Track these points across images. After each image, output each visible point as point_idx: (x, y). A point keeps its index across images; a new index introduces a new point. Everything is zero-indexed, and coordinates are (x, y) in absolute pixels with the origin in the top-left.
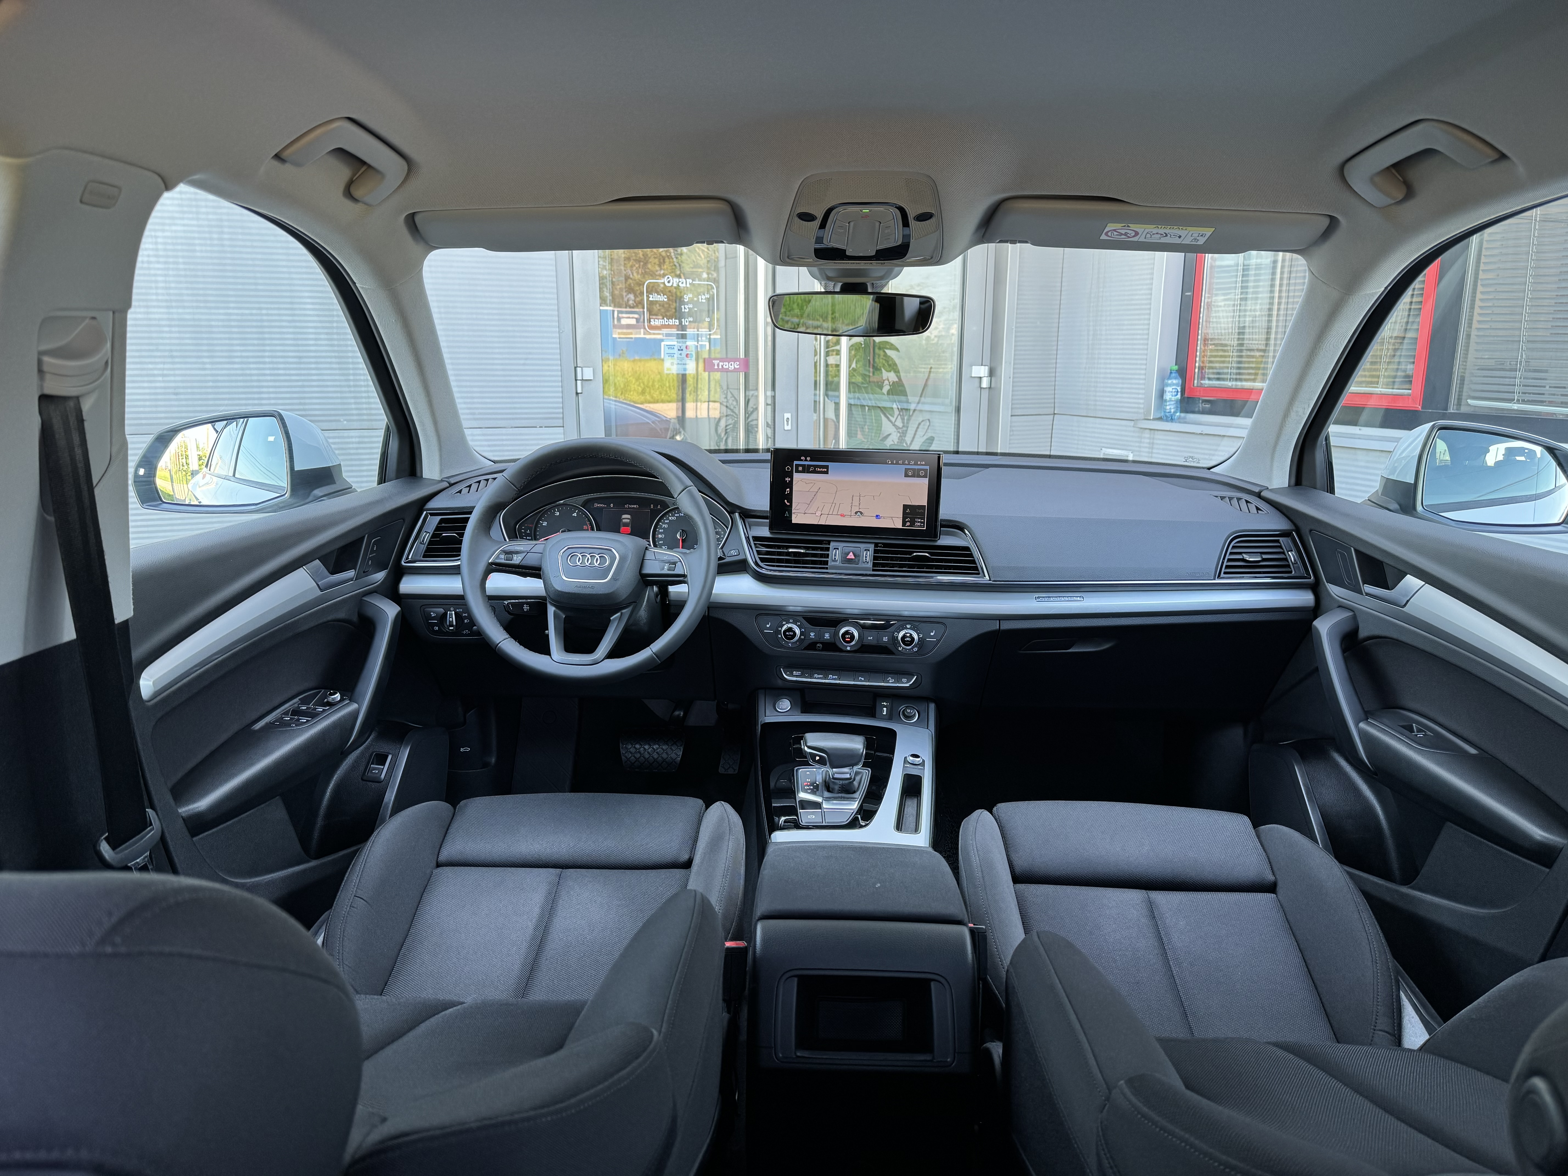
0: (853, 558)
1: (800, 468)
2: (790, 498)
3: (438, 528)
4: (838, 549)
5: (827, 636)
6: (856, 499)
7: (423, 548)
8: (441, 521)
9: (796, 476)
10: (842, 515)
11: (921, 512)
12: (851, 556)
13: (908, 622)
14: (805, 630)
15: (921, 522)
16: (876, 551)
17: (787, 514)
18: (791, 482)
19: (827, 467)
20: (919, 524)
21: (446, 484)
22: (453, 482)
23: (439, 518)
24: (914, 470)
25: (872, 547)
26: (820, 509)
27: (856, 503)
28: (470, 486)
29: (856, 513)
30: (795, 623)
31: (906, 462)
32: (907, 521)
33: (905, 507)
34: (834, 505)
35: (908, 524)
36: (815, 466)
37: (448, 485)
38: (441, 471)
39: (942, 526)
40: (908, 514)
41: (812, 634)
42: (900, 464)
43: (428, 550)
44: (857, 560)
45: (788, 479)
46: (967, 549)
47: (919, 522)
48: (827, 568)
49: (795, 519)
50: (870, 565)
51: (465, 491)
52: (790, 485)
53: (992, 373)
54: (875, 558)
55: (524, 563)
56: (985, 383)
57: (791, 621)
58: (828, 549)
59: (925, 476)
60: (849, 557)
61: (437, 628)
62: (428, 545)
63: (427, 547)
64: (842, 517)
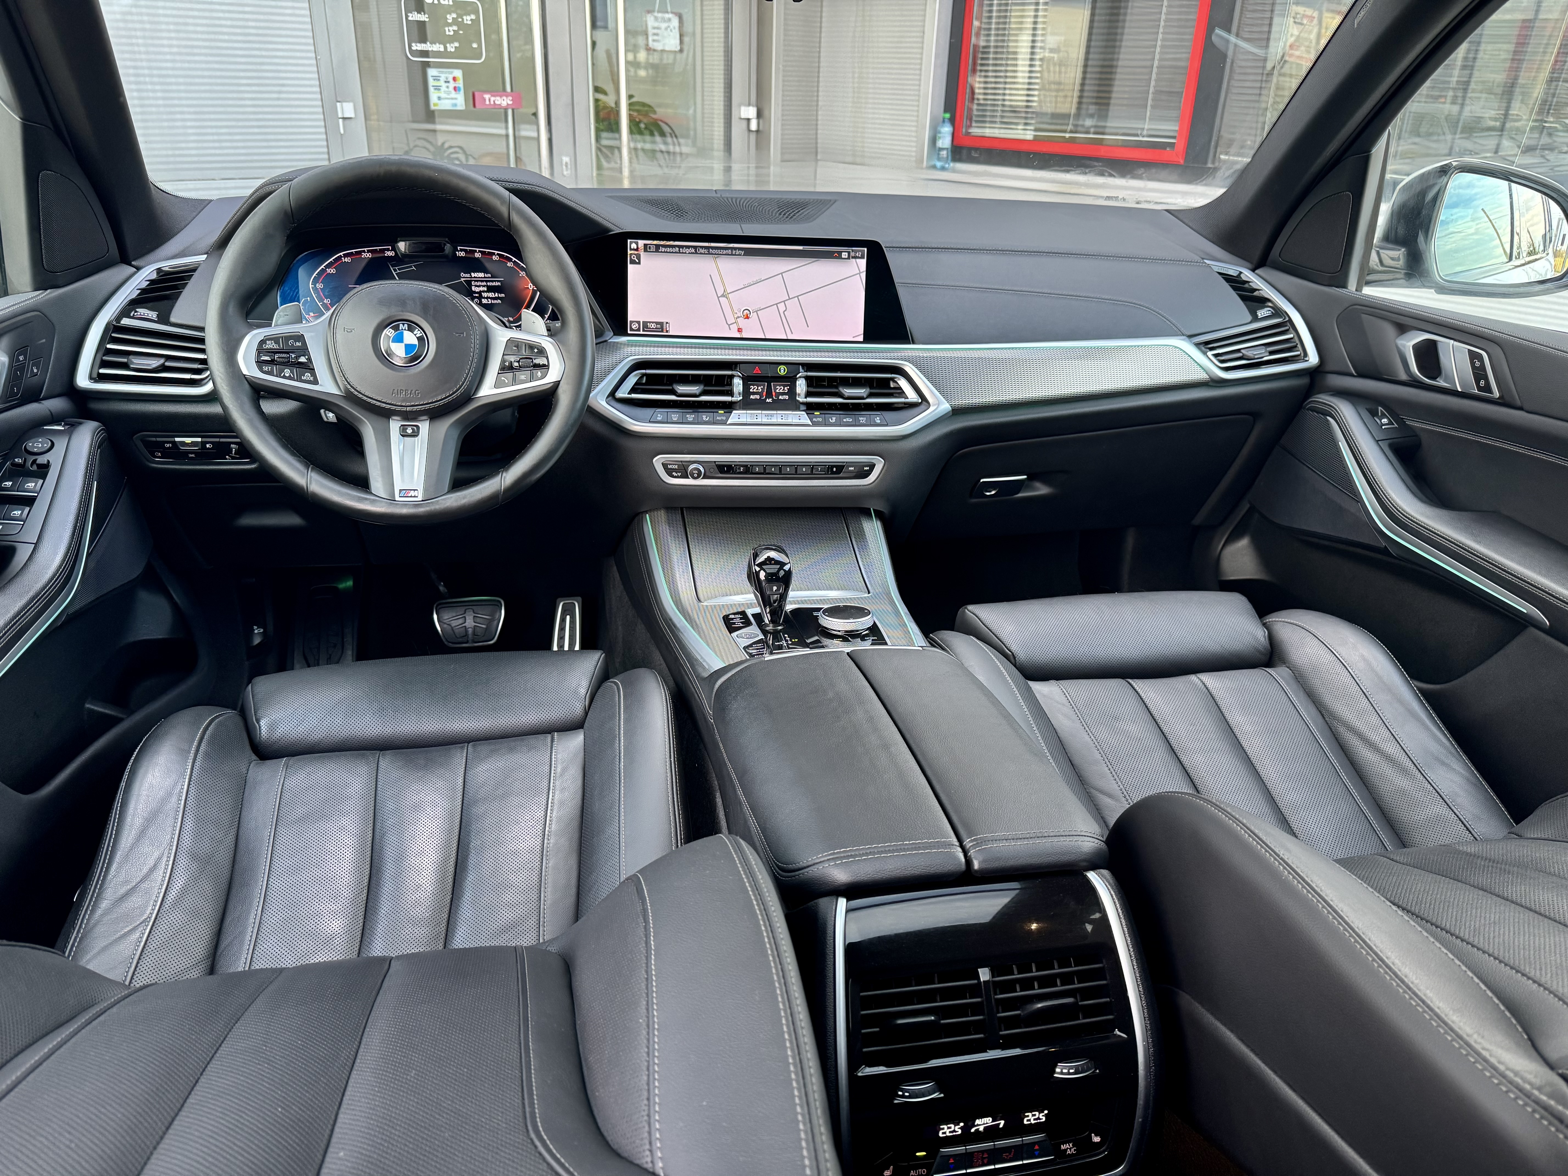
53: (759, 115)
56: (754, 126)
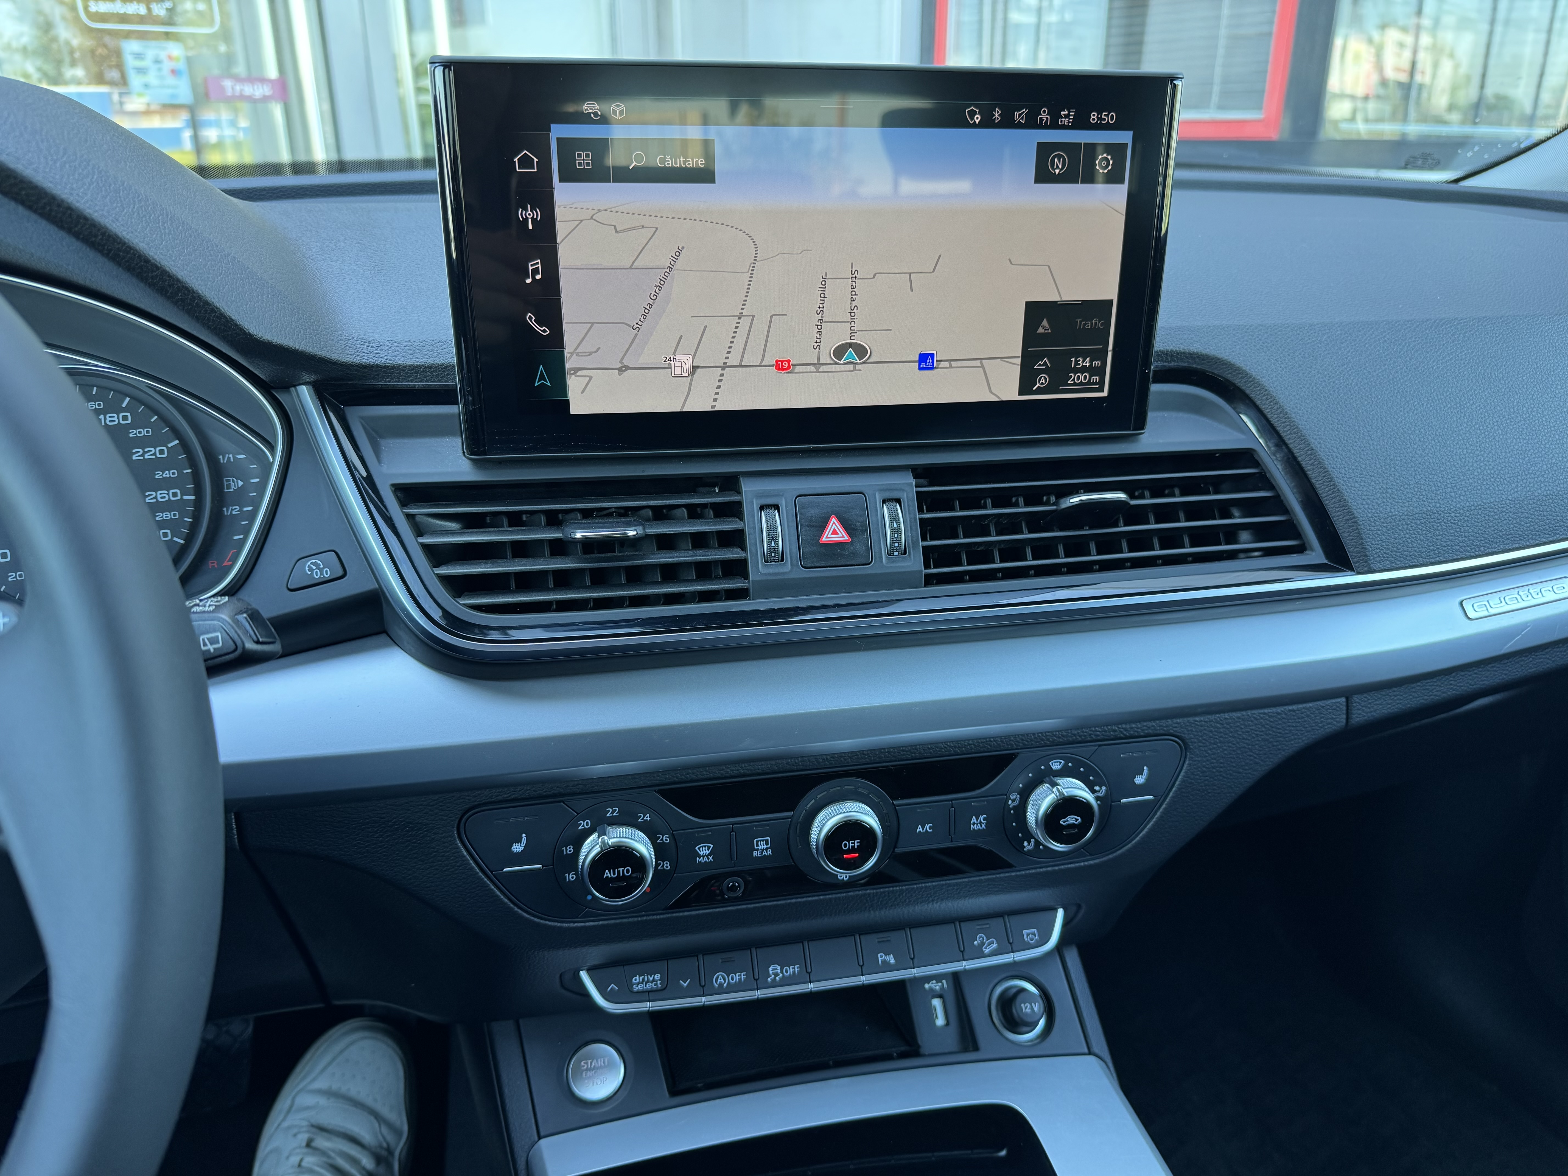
1: (583, 161)
2: (547, 300)
4: (776, 507)
5: (762, 847)
6: (838, 291)
9: (570, 200)
10: (782, 366)
11: (1094, 330)
13: (1055, 749)
14: (673, 837)
15: (1092, 371)
16: (925, 501)
17: (542, 379)
18: (548, 226)
19: (706, 149)
20: (1082, 377)
24: (1071, 149)
25: (908, 487)
26: (688, 345)
27: (837, 305)
29: (840, 352)
30: (627, 820)
31: (1044, 116)
32: (1041, 371)
33: (1034, 311)
34: (745, 322)
35: (1043, 380)
40: (1044, 339)
41: (704, 851)
42: (1020, 126)
44: (859, 547)
45: (529, 216)
46: (1245, 456)
47: (1083, 370)
48: (741, 594)
49: (585, 398)
50: (915, 563)
52: (544, 243)
54: (928, 529)
57: (612, 812)
58: (734, 510)
59: (1114, 178)
60: (827, 537)
64: (783, 375)
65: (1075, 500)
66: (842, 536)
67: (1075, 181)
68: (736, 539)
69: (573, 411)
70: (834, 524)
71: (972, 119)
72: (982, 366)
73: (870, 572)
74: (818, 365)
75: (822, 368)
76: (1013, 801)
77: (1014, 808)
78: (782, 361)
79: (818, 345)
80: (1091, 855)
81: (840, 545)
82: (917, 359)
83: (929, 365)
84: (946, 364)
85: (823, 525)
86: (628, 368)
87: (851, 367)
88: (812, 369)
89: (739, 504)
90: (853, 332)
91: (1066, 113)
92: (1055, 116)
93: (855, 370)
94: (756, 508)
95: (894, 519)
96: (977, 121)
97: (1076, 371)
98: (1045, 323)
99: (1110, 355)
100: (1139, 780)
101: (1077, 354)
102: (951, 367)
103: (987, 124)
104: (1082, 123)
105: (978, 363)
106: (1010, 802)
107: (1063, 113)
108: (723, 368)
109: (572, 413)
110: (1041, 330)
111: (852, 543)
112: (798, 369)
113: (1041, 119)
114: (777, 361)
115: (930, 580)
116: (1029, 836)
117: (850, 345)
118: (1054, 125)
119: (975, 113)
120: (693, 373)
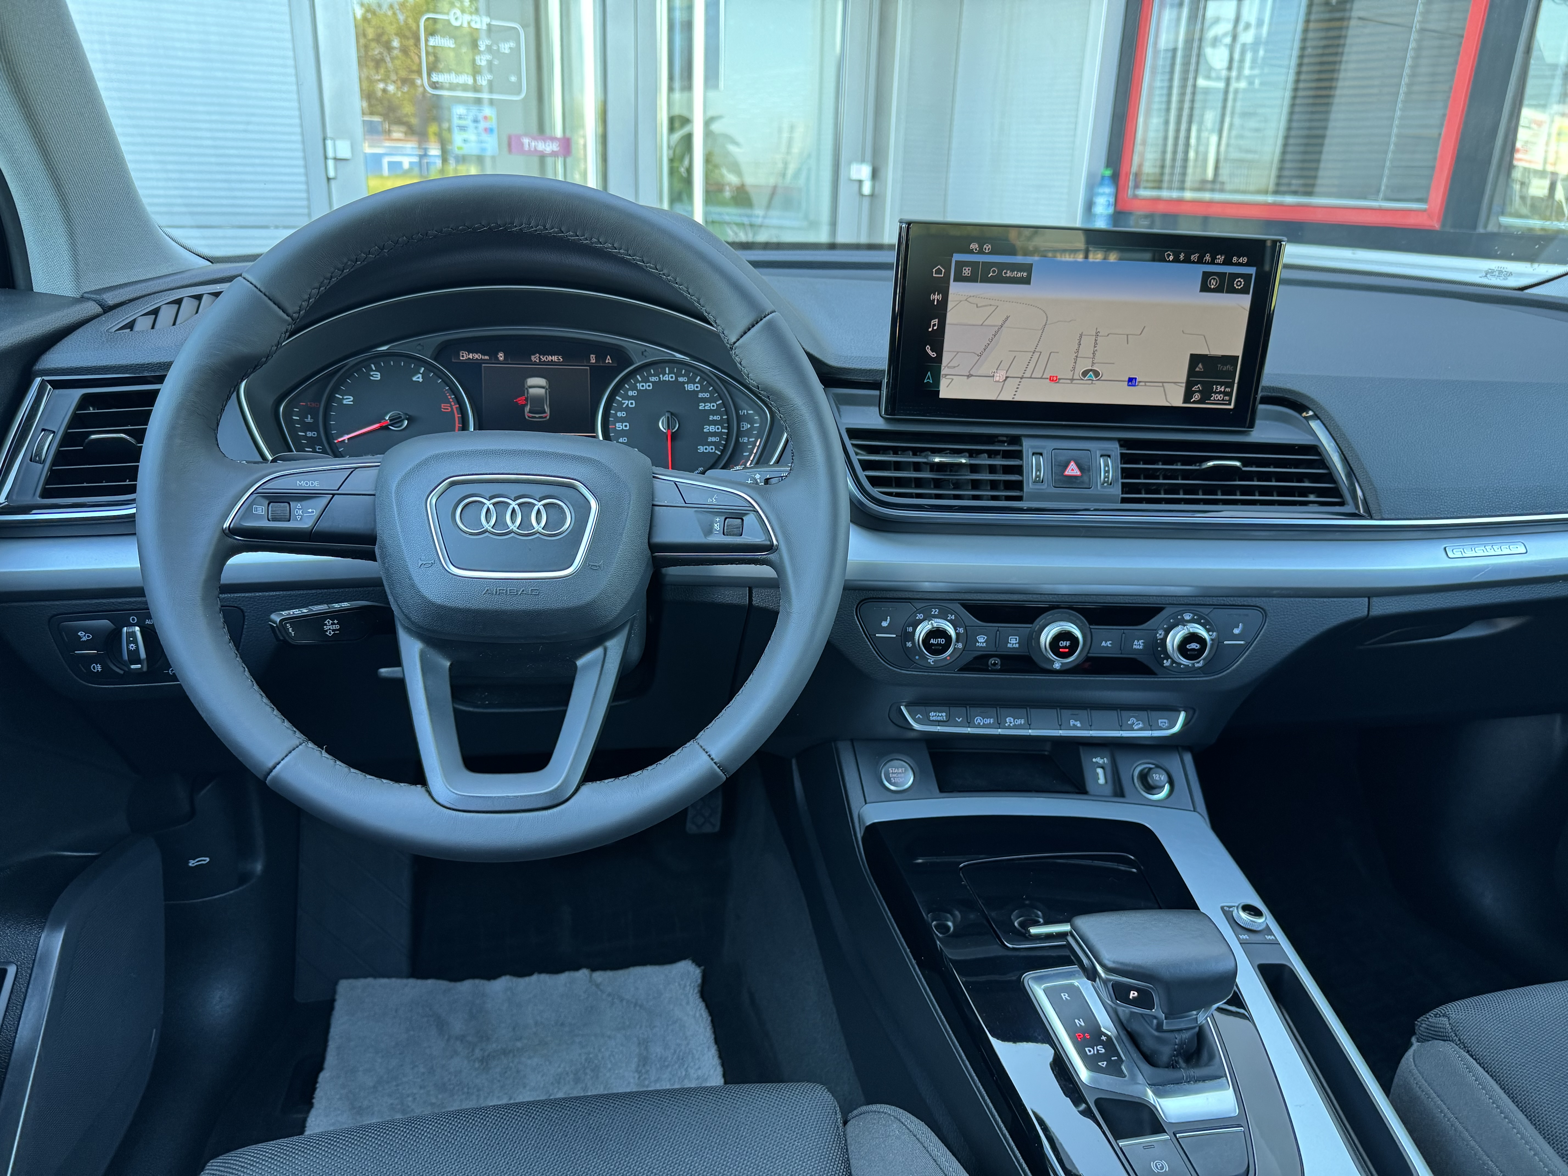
0: (1079, 473)
1: (967, 272)
2: (937, 340)
3: (77, 420)
4: (1041, 454)
5: (1013, 643)
6: (1088, 342)
7: (41, 472)
8: (85, 401)
9: (957, 291)
10: (1053, 379)
11: (1228, 371)
12: (1072, 470)
13: (1187, 608)
14: (967, 630)
15: (1225, 393)
16: (1125, 458)
17: (928, 378)
18: (944, 303)
19: (1028, 268)
20: (1220, 397)
21: (92, 308)
22: (111, 302)
23: (77, 394)
24: (1222, 276)
25: (1115, 449)
26: (1005, 365)
27: (1087, 349)
28: (155, 312)
29: (1085, 373)
30: (944, 616)
31: (1208, 258)
32: (1196, 392)
33: (1195, 359)
34: (1037, 355)
35: (1197, 397)
36: (1002, 266)
37: (99, 310)
38: (77, 276)
39: (1266, 400)
40: (1199, 374)
41: (983, 638)
42: (1194, 262)
43: (54, 476)
44: (1086, 479)
45: (936, 297)
46: (1315, 449)
47: (1220, 392)
48: (1019, 499)
49: (948, 390)
50: (1117, 490)
51: (143, 324)
52: (941, 311)
53: (874, 176)
54: (1125, 473)
55: (326, 525)
56: (867, 189)
57: (936, 613)
58: (1018, 455)
59: (1244, 291)
60: (1068, 472)
61: (99, 668)
62: (54, 463)
63: (51, 470)
64: (1053, 384)
65: (1211, 464)
66: (1077, 472)
67: (1222, 292)
68: (1018, 470)
69: (941, 396)
70: (1072, 465)
71: (1168, 258)
72: (1163, 386)
73: (1090, 492)
74: (1072, 379)
75: (1074, 382)
76: (1161, 634)
77: (1160, 639)
78: (1053, 377)
79: (1074, 368)
80: (1204, 674)
81: (1075, 477)
82: (1127, 379)
83: (1133, 383)
84: (1143, 384)
85: (1066, 466)
86: (972, 375)
87: (1090, 382)
88: (1069, 381)
89: (1021, 452)
90: (1093, 363)
91: (1220, 256)
92: (1213, 258)
93: (1092, 383)
94: (1030, 454)
95: (1106, 465)
96: (1171, 260)
97: (1216, 393)
98: (1200, 366)
99: (1236, 386)
100: (1236, 631)
101: (1217, 383)
102: (1145, 385)
103: (1176, 260)
104: (1227, 262)
105: (1161, 384)
106: (1158, 635)
107: (1217, 257)
108: (1021, 378)
109: (940, 397)
110: (1197, 369)
111: (1081, 476)
112: (1061, 381)
113: (1206, 260)
114: (1051, 376)
115: (1124, 500)
116: (1168, 657)
117: (1091, 370)
118: (1213, 263)
119: (1170, 255)
120: (1005, 380)
